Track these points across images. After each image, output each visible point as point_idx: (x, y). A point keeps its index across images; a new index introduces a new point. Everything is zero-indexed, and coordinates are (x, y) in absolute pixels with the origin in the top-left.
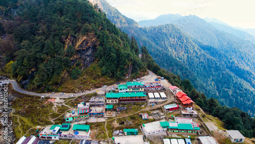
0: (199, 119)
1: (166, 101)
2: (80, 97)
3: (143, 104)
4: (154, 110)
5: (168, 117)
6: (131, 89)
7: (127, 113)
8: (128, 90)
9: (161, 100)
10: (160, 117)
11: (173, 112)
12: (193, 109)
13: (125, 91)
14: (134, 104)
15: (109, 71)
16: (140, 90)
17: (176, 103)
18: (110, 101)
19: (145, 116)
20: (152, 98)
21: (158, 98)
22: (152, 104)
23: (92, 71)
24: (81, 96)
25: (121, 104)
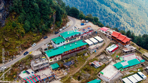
0: (138, 53)
1: (104, 44)
2: (14, 66)
3: (85, 53)
4: (99, 56)
5: (114, 58)
6: (68, 41)
7: (76, 66)
8: (66, 42)
9: (100, 45)
10: (108, 60)
11: (115, 53)
12: (130, 45)
13: (63, 44)
14: (77, 55)
15: (33, 25)
16: (77, 39)
17: (114, 43)
18: (53, 59)
19: (97, 64)
20: (91, 45)
21: (96, 43)
22: (94, 50)
23: (11, 30)
24: (15, 64)
25: (65, 59)
